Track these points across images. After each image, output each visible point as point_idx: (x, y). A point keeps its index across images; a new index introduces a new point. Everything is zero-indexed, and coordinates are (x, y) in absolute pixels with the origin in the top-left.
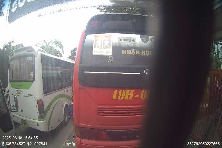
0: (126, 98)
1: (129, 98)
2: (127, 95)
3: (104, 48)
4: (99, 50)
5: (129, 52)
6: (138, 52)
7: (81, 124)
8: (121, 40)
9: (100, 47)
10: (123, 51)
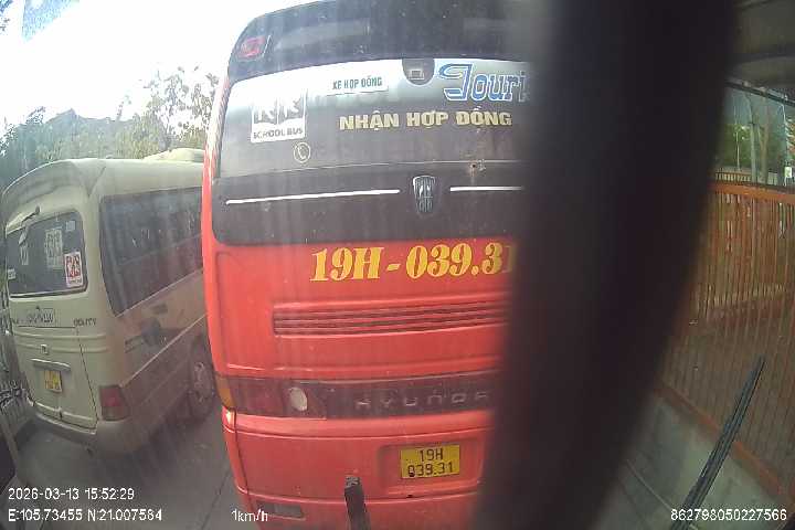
0: (358, 275)
1: (366, 273)
2: (361, 263)
3: (281, 117)
4: (268, 127)
5: (361, 121)
6: (392, 120)
7: (231, 366)
8: (336, 85)
10: (343, 120)
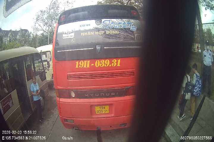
0: (85, 67)
1: (87, 66)
2: (85, 64)
3: (69, 33)
4: (66, 35)
5: (86, 34)
6: (92, 33)
7: (58, 87)
9: (67, 33)
